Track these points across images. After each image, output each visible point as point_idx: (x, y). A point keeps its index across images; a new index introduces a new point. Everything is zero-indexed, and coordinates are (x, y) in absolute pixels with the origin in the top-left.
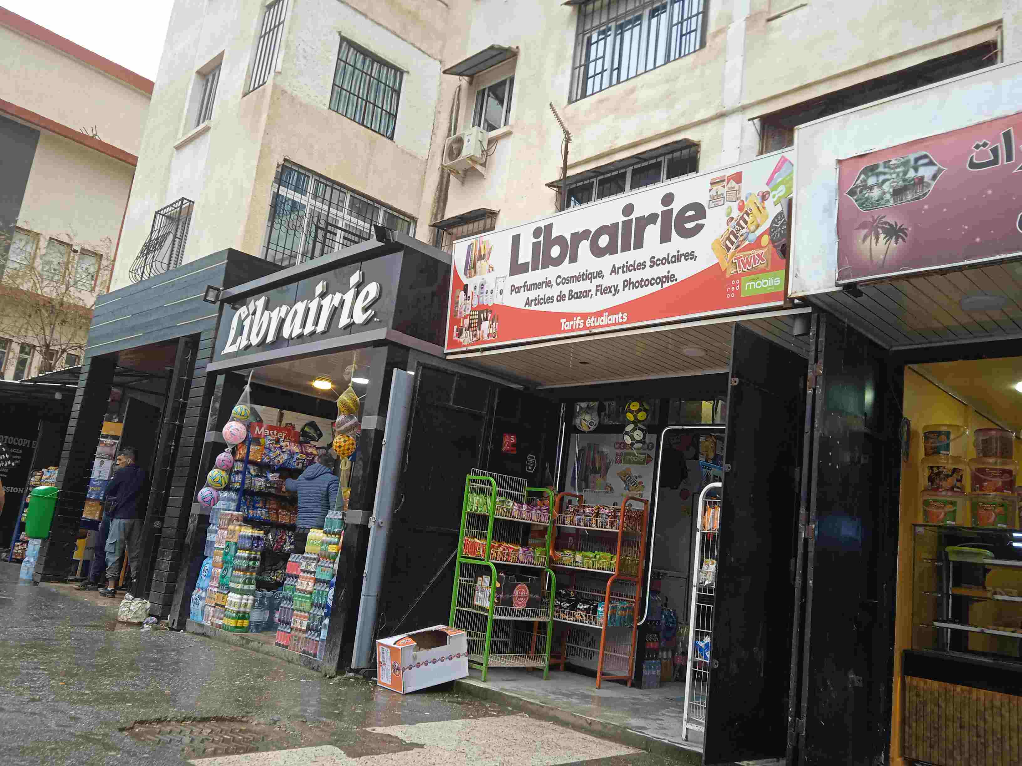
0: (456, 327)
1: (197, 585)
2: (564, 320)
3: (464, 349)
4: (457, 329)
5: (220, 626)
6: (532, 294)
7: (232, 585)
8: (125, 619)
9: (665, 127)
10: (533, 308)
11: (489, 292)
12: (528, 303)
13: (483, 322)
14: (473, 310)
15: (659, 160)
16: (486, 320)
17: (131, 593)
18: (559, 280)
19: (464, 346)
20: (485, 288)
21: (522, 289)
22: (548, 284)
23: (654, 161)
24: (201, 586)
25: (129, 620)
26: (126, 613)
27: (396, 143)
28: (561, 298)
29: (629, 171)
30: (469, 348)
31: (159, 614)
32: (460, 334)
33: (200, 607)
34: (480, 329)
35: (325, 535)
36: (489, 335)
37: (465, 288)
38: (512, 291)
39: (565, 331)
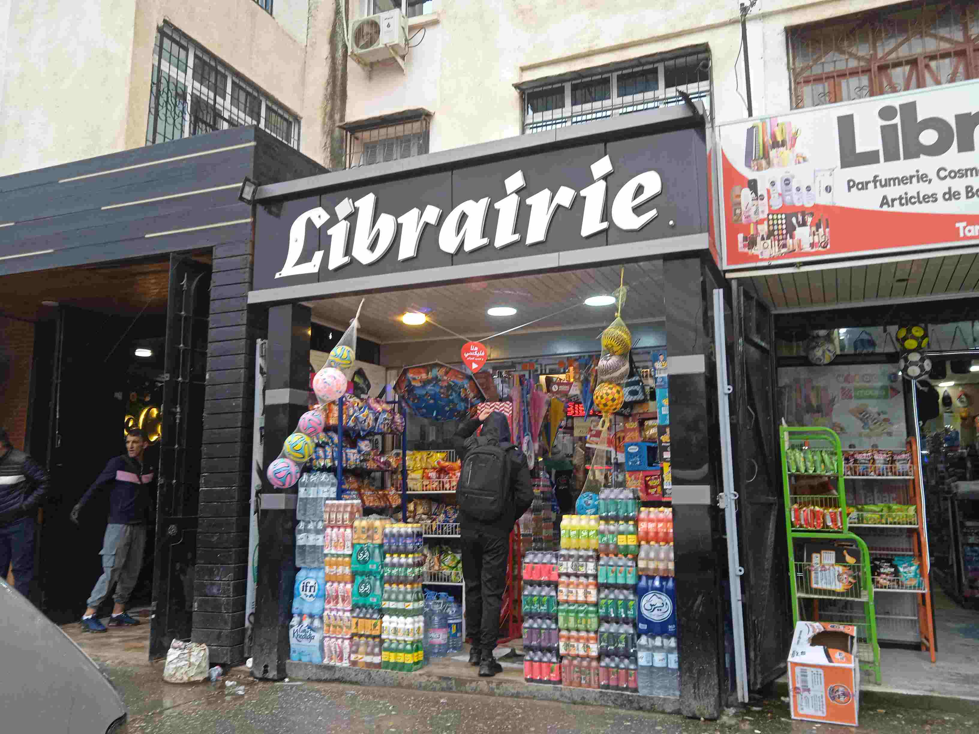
0: (740, 237)
1: (294, 610)
2: (964, 224)
3: (766, 264)
4: (745, 239)
5: (378, 666)
6: (893, 192)
7: (386, 605)
8: (186, 679)
9: (662, 31)
10: (897, 208)
11: (803, 190)
12: (885, 201)
13: (798, 229)
14: (772, 212)
15: (655, 65)
16: (804, 224)
17: (180, 639)
18: (943, 174)
19: (762, 260)
20: (794, 184)
21: (871, 185)
22: (923, 178)
23: (651, 66)
24: (306, 610)
25: (192, 679)
26: (186, 668)
27: (277, 20)
28: (951, 195)
29: (614, 77)
30: (774, 263)
31: (226, 659)
32: (751, 243)
33: (316, 642)
34: (792, 237)
35: (602, 522)
36: (812, 245)
37: (753, 185)
38: (850, 188)
39: (966, 238)
